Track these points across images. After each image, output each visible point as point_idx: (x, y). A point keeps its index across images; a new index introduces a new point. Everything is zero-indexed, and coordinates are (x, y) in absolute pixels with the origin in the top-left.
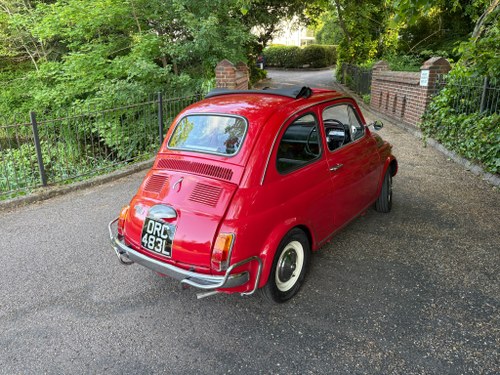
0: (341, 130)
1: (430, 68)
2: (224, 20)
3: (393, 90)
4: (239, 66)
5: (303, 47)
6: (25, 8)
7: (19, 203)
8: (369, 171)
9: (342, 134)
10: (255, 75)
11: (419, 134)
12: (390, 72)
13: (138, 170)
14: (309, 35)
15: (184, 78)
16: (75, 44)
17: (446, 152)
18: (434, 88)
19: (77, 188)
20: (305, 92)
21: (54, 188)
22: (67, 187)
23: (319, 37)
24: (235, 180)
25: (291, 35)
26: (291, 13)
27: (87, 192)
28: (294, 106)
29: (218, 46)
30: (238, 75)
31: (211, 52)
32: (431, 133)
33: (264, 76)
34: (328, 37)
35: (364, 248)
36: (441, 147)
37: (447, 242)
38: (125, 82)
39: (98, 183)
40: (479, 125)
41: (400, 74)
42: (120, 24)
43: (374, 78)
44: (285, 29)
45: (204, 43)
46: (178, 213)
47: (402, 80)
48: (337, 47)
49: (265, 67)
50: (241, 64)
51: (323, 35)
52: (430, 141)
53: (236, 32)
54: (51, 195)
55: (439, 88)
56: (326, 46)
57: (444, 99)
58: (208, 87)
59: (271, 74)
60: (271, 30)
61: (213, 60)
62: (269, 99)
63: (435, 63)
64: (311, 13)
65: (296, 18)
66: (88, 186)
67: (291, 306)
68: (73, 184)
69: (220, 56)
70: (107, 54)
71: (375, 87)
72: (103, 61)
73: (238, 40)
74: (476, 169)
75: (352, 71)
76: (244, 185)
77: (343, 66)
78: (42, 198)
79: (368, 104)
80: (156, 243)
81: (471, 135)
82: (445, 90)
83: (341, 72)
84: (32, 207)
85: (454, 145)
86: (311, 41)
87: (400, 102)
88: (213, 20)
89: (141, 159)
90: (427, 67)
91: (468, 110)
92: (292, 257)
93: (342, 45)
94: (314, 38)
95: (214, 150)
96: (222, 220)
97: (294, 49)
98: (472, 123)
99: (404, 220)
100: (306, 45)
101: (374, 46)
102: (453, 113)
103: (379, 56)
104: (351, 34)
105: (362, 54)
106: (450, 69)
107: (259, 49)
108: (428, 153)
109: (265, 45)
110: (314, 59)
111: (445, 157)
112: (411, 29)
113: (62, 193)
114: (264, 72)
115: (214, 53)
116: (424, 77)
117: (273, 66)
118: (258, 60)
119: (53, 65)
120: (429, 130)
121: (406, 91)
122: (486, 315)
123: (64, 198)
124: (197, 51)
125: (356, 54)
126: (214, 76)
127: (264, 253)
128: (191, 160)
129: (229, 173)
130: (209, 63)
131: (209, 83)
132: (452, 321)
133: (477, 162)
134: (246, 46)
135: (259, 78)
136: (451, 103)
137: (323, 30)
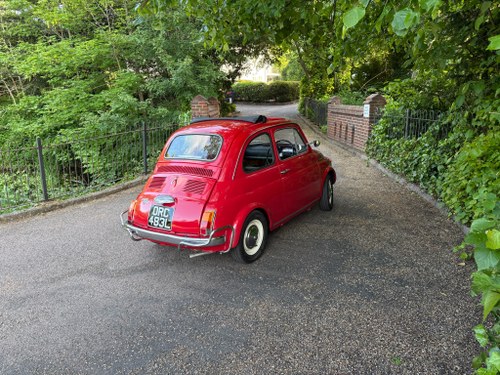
0: (290, 148)
1: (370, 103)
2: (196, 60)
3: (345, 120)
4: (211, 100)
5: (268, 83)
6: (6, 47)
7: (25, 215)
8: (314, 181)
9: (291, 151)
10: (225, 109)
11: (364, 157)
12: (342, 106)
13: (126, 188)
14: (274, 72)
15: (162, 110)
16: (55, 80)
17: (383, 170)
18: (373, 119)
19: (75, 202)
20: (262, 119)
21: (55, 203)
22: (66, 202)
23: (284, 74)
24: (215, 177)
25: (258, 72)
26: (256, 54)
27: (83, 206)
28: (254, 128)
29: (192, 83)
30: (210, 109)
31: (185, 88)
32: (373, 155)
33: (233, 110)
34: (292, 74)
35: (308, 232)
36: (379, 166)
37: (369, 227)
38: (107, 114)
39: (92, 198)
40: (403, 147)
41: (350, 107)
42: (101, 63)
43: (330, 110)
44: (252, 67)
45: (180, 80)
46: (176, 199)
47: (350, 113)
48: (299, 82)
49: (234, 101)
50: (213, 99)
51: (288, 72)
52: (372, 161)
53: (207, 72)
54: (52, 209)
55: (379, 118)
56: (290, 82)
57: (380, 127)
58: (184, 117)
59: (239, 108)
60: (239, 68)
61: (188, 95)
62: (237, 124)
63: (373, 99)
64: (274, 53)
65: (261, 57)
66: (83, 201)
67: (255, 265)
68: (71, 200)
69: (194, 91)
70: (90, 89)
71: (331, 119)
72: (85, 95)
73: (210, 78)
74: (402, 181)
75: (312, 105)
76: (221, 180)
77: (305, 101)
78: (45, 211)
79: (325, 133)
80: (160, 222)
81: (398, 154)
82: (381, 120)
83: (303, 106)
84: (37, 217)
85: (387, 163)
86: (277, 78)
87: (350, 131)
88: (188, 61)
89: (128, 179)
90: (368, 101)
91: (399, 136)
92: (254, 231)
93: (304, 82)
94: (279, 75)
95: (200, 158)
96: (207, 203)
97: (260, 85)
98: (398, 145)
99: (341, 215)
100: (272, 81)
101: (331, 83)
102: (388, 138)
103: (336, 91)
104: (311, 73)
105: (322, 90)
106: (386, 103)
107: (227, 85)
108: (370, 171)
109: (233, 81)
110: (279, 93)
111: (382, 173)
112: (364, 68)
113: (61, 207)
114: (234, 105)
115: (188, 89)
116: (366, 110)
117: (241, 101)
118: (227, 95)
119: (32, 99)
120: (371, 153)
121: (353, 121)
122: (384, 264)
123: (64, 210)
124: (173, 87)
125: (316, 90)
126: (189, 109)
127: (235, 227)
128: (184, 165)
129: (211, 172)
130: (184, 98)
131: (186, 115)
132: (361, 268)
133: (402, 176)
134: (216, 83)
135: (229, 111)
136: (387, 131)
137: (288, 67)
